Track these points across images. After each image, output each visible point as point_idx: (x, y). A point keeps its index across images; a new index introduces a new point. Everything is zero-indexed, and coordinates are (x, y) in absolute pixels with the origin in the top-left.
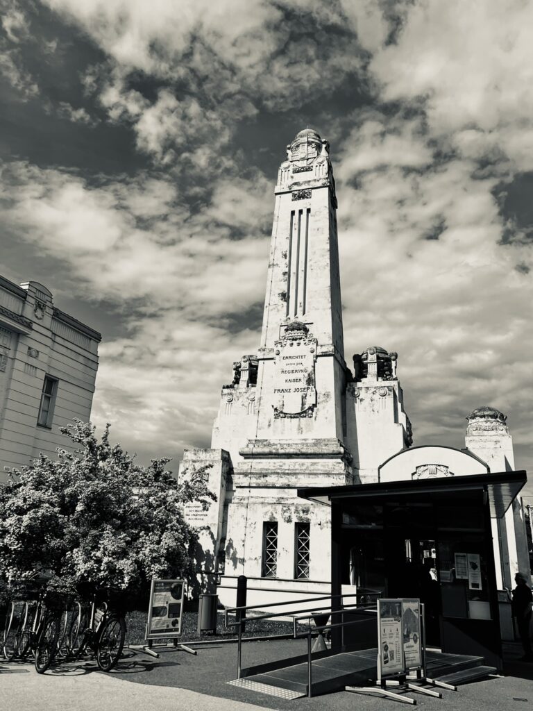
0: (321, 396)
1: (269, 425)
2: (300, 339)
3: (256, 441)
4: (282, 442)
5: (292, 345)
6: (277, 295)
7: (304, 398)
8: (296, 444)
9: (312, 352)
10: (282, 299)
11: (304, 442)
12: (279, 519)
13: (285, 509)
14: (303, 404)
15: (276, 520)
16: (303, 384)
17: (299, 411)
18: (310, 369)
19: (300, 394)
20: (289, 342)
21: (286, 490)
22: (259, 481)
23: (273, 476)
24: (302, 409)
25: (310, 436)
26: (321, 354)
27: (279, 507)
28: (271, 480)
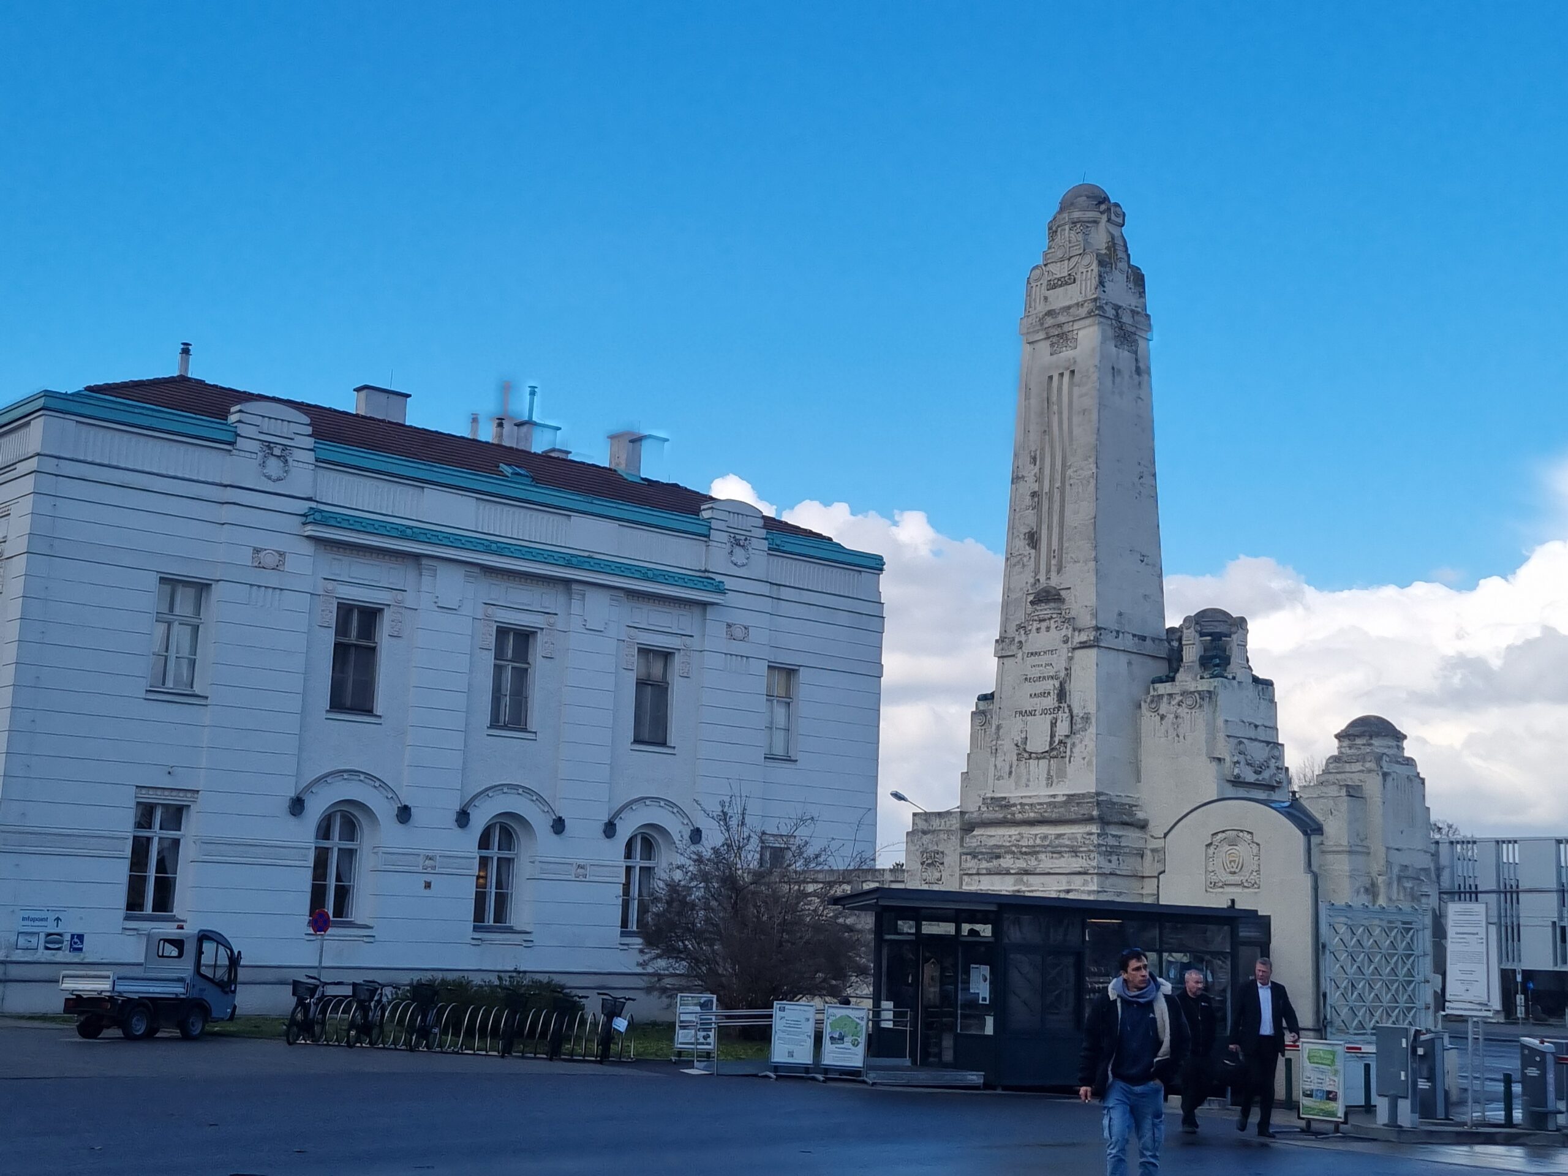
0: (1079, 720)
1: (1010, 773)
2: (1050, 619)
3: (992, 798)
4: (1024, 801)
5: (1038, 630)
6: (1022, 536)
7: (1053, 724)
8: (1041, 804)
9: (1066, 642)
10: (1029, 545)
11: (1053, 800)
14: (1052, 736)
16: (1051, 702)
17: (1047, 748)
18: (1062, 674)
19: (1049, 718)
20: (1036, 625)
21: (1025, 878)
22: (990, 865)
23: (1008, 856)
24: (1051, 744)
25: (1061, 790)
26: (1078, 645)
28: (1007, 862)
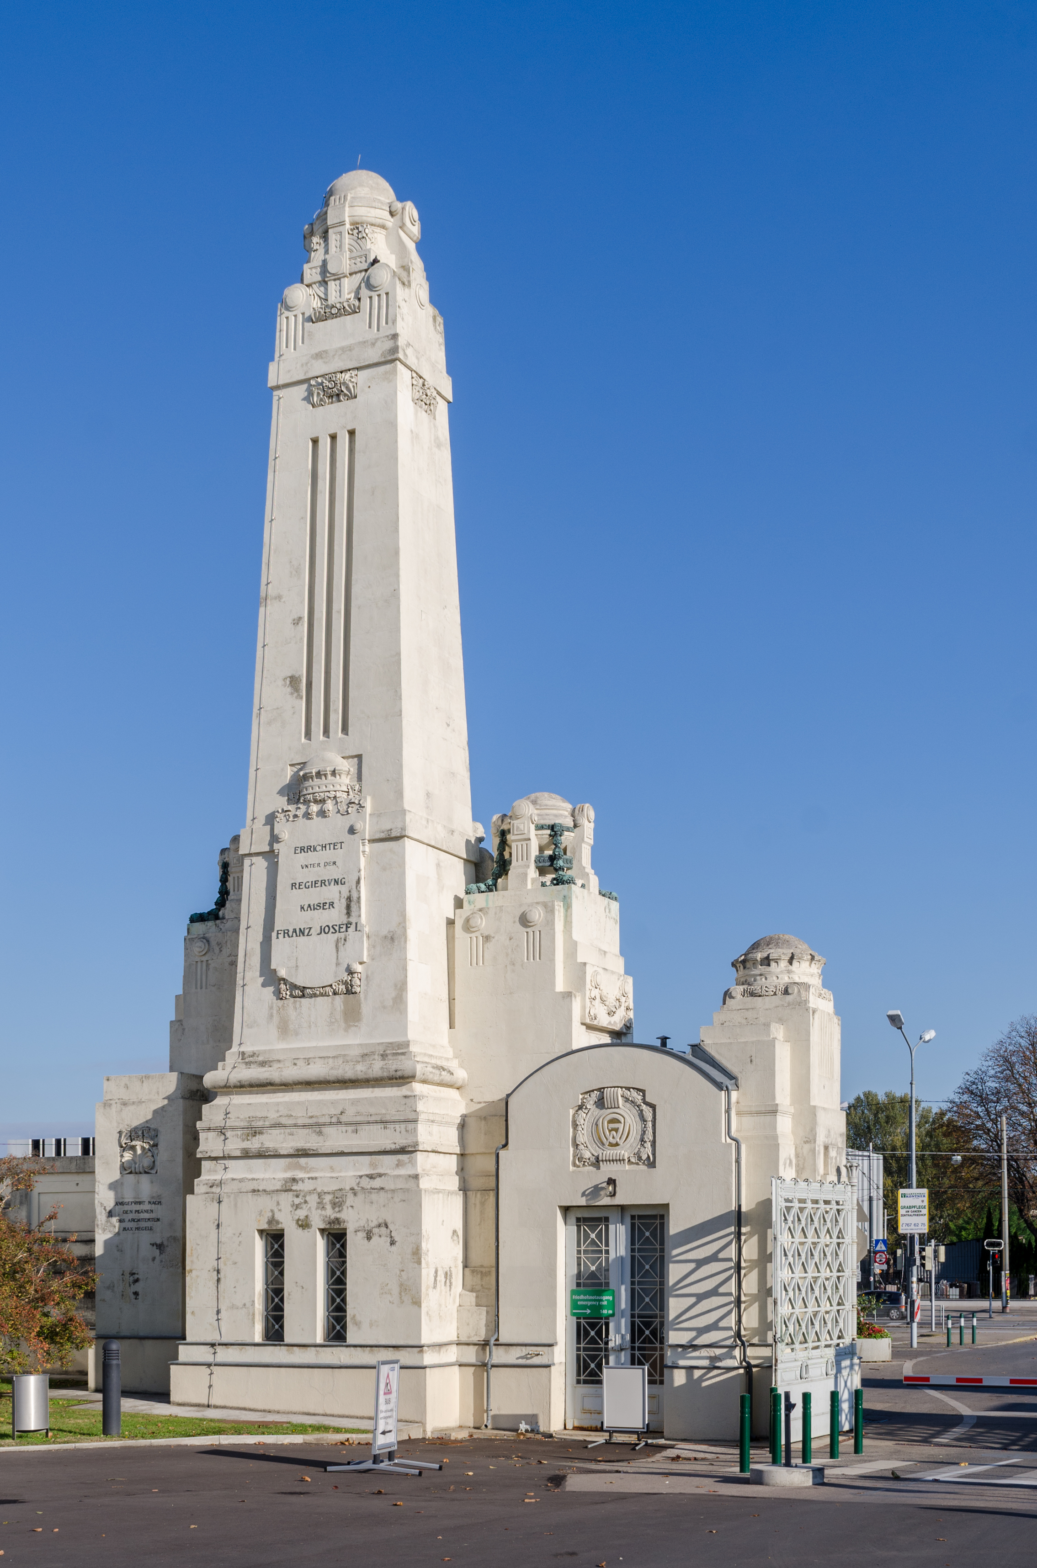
0: (379, 941)
1: (268, 1016)
2: (330, 799)
3: (241, 1054)
5: (310, 815)
6: (280, 682)
7: (340, 948)
9: (356, 831)
10: (292, 694)
12: (287, 1223)
13: (297, 1201)
14: (338, 963)
15: (280, 1226)
16: (338, 915)
17: (330, 981)
18: (352, 877)
19: (332, 938)
20: (306, 808)
21: (303, 1161)
22: (246, 1145)
23: (275, 1132)
24: (336, 974)
25: (355, 1039)
26: (376, 836)
27: (286, 1199)
28: (271, 1140)
